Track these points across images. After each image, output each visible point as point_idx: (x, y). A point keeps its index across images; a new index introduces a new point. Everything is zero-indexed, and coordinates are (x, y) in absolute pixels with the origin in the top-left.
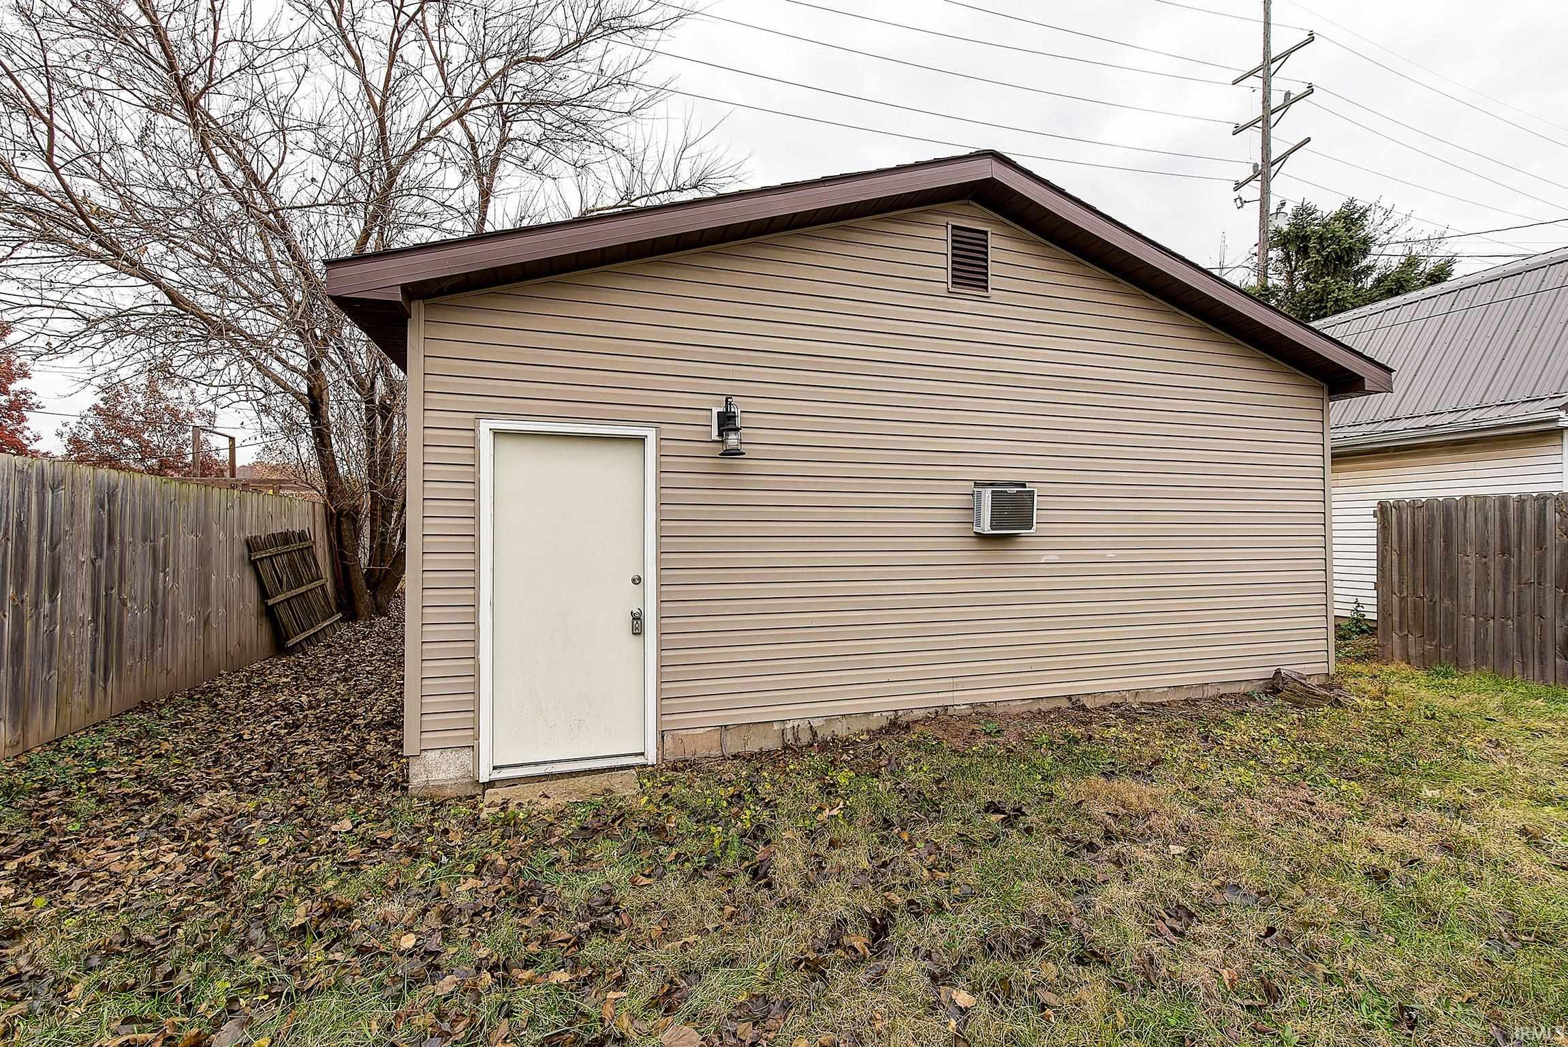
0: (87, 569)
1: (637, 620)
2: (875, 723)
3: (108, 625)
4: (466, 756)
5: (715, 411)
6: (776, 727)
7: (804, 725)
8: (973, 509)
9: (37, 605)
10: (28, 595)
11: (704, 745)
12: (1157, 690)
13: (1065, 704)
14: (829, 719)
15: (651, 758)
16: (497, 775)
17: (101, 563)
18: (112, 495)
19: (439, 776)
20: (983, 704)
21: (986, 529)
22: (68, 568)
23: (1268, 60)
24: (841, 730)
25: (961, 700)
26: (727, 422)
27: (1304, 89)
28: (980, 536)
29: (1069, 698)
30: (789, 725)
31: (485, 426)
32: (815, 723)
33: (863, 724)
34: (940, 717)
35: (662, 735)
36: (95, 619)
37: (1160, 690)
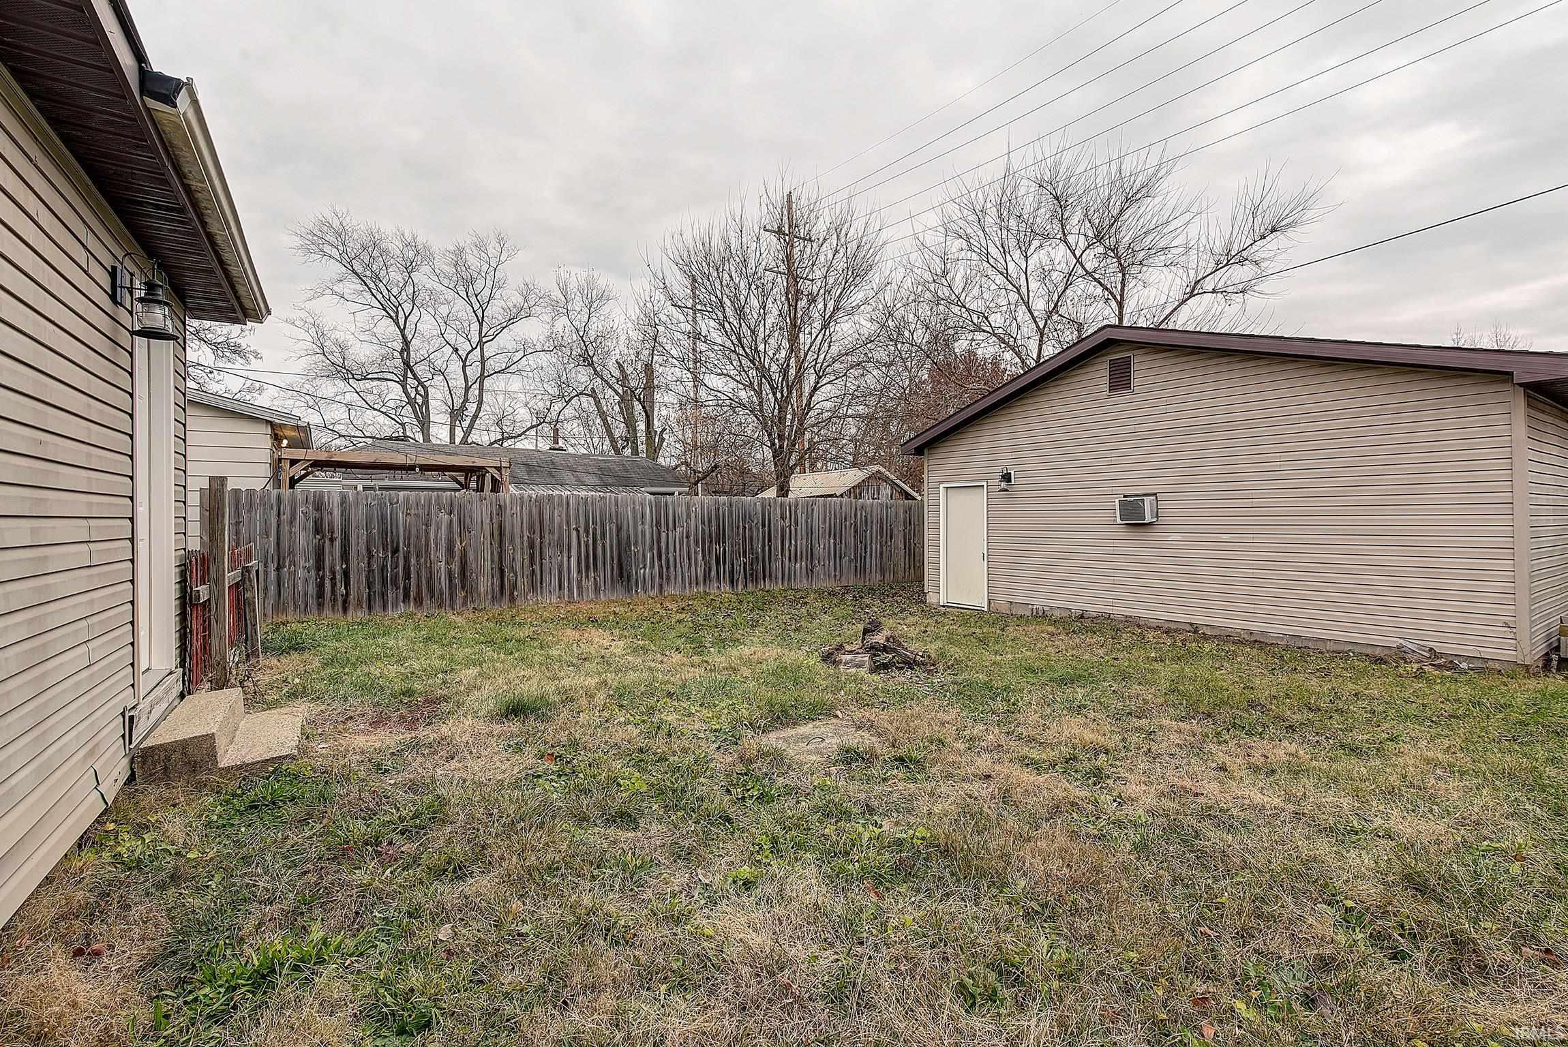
0: (902, 532)
1: (983, 555)
3: (910, 550)
4: (938, 596)
6: (1030, 606)
7: (1041, 608)
9: (886, 542)
10: (884, 539)
11: (1004, 609)
12: (1272, 635)
14: (1051, 608)
15: (987, 608)
16: (947, 604)
17: (907, 531)
18: (910, 509)
19: (932, 601)
20: (1131, 617)
22: (895, 532)
24: (1057, 614)
25: (1119, 612)
29: (1191, 624)
30: (1035, 607)
32: (1046, 609)
33: (1067, 614)
34: (1106, 618)
35: (989, 601)
36: (905, 549)
37: (1275, 635)
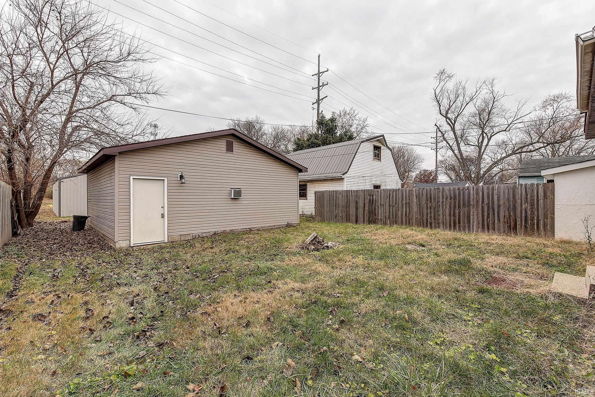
1: (163, 216)
2: (211, 234)
4: (128, 242)
5: (179, 175)
6: (191, 235)
7: (197, 234)
8: (231, 193)
11: (177, 238)
13: (248, 229)
14: (202, 233)
15: (166, 241)
16: (134, 245)
19: (122, 246)
21: (233, 197)
23: (319, 73)
24: (204, 235)
25: (228, 229)
26: (181, 177)
27: (326, 83)
28: (232, 198)
30: (194, 234)
31: (132, 178)
32: (199, 234)
33: (209, 234)
34: (224, 232)
35: (168, 236)
